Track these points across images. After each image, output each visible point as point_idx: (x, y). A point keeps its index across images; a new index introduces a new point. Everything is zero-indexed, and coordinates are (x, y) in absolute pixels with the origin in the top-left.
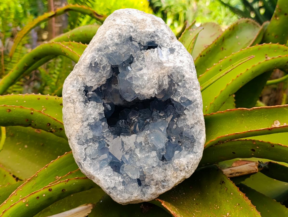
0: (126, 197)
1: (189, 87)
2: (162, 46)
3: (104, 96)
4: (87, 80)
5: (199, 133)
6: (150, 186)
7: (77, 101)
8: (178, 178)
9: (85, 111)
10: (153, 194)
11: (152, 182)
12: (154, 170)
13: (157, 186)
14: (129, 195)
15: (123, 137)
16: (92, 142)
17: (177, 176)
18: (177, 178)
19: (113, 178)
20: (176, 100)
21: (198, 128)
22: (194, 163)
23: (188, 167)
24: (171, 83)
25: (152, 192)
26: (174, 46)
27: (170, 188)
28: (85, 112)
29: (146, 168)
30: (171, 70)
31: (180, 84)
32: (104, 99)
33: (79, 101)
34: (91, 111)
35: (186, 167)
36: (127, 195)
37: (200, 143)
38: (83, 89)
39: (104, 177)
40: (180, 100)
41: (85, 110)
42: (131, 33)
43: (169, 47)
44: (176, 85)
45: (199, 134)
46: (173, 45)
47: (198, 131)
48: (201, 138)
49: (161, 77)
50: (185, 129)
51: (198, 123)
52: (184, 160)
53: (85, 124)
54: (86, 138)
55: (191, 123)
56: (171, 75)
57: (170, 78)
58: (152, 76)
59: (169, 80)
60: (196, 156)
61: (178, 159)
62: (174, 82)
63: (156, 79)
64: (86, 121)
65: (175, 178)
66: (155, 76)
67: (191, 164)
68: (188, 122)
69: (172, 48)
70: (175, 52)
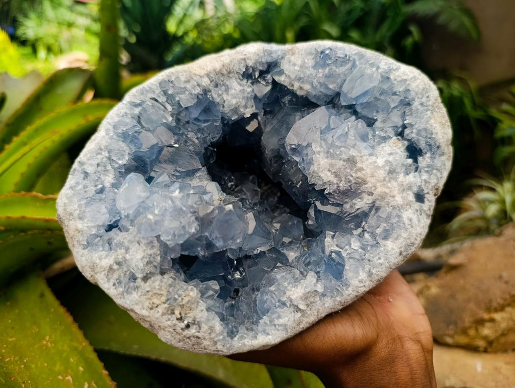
0: (71, 207)
1: (369, 261)
2: (420, 172)
3: (270, 112)
4: (293, 58)
5: (277, 327)
6: (111, 249)
8: (152, 311)
9: (231, 75)
10: (93, 267)
11: (123, 251)
12: (152, 242)
13: (115, 267)
14: (76, 213)
16: (173, 109)
17: (157, 307)
18: (151, 309)
19: (109, 167)
20: (326, 244)
21: (287, 319)
22: (203, 341)
23: (188, 326)
24: (360, 218)
25: (98, 261)
26: (428, 200)
27: (119, 301)
28: (229, 77)
29: (150, 217)
30: (388, 205)
31: (367, 235)
33: (246, 59)
34: (235, 89)
35: (186, 322)
36: (76, 206)
37: (256, 338)
39: (106, 147)
40: (333, 251)
41: (233, 74)
42: (419, 101)
43: (424, 189)
44: (360, 230)
45: (275, 325)
46: (429, 195)
47: (281, 321)
48: (268, 334)
49: (366, 186)
50: (272, 288)
51: (299, 315)
52: (202, 310)
53: (206, 82)
54: (178, 93)
55: (293, 297)
56: (378, 209)
57: (371, 209)
58: (361, 166)
59: (366, 209)
60: (221, 337)
61: (200, 295)
62: (364, 223)
63: (357, 178)
64: (212, 81)
65: (149, 303)
66: (364, 172)
67: (197, 334)
68: (293, 289)
69: (425, 194)
70: (420, 204)
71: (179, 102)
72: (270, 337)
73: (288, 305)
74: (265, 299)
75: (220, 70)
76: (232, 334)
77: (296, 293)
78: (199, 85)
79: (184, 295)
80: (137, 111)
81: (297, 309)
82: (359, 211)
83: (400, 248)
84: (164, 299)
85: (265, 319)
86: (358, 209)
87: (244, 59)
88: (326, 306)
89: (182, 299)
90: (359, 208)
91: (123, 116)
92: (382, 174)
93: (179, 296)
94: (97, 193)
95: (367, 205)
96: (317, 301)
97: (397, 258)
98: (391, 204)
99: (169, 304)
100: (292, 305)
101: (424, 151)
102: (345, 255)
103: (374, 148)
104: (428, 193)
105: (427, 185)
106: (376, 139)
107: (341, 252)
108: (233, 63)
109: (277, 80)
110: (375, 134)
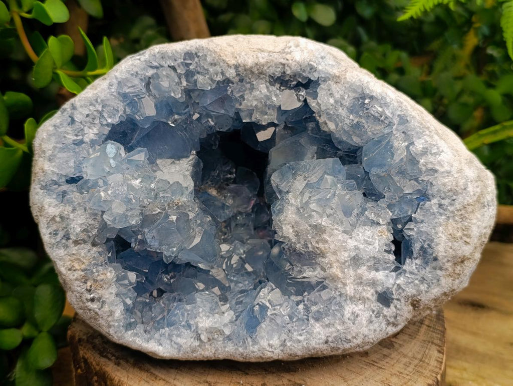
0: (47, 146)
1: (289, 331)
2: (400, 274)
3: (291, 128)
4: (334, 87)
5: (173, 343)
6: (62, 202)
7: (288, 60)
8: (69, 272)
9: (262, 76)
10: (41, 209)
11: (70, 209)
12: (96, 214)
13: (58, 219)
14: (49, 153)
15: (190, 161)
16: (187, 85)
17: (74, 270)
18: (70, 270)
19: (97, 121)
20: (261, 294)
21: (185, 341)
22: (101, 319)
23: (92, 300)
24: (303, 287)
25: (46, 206)
26: (396, 307)
27: (48, 249)
28: (259, 76)
29: (102, 194)
30: (336, 289)
31: (301, 307)
32: (286, 127)
33: (286, 65)
34: (261, 91)
35: (92, 296)
36: (51, 146)
37: (148, 342)
38: (314, 77)
39: (102, 101)
40: (261, 303)
41: (264, 76)
42: (439, 201)
43: (394, 293)
44: (299, 298)
45: (172, 341)
46: (399, 302)
47: (179, 340)
48: (161, 345)
49: (323, 260)
50: (188, 307)
51: (197, 343)
52: (112, 293)
53: (231, 73)
54: (198, 73)
55: (200, 325)
56: (324, 287)
57: (318, 283)
58: (327, 238)
59: (313, 281)
60: (117, 324)
61: (115, 279)
62: (306, 293)
63: (317, 248)
64: (238, 75)
65: (70, 265)
66: (326, 246)
67: (97, 310)
68: (204, 318)
69: (393, 299)
70: (381, 306)
71: (196, 81)
72: (161, 348)
73: (192, 330)
74: (176, 312)
75: (251, 68)
76: (129, 326)
77: (205, 322)
78: (223, 73)
79: (102, 272)
80: (150, 72)
81: (198, 338)
82: (305, 280)
83: (327, 337)
84: (83, 267)
85: (167, 330)
86: (304, 278)
87: (284, 65)
88: (227, 349)
89: (98, 275)
90: (307, 278)
91: (132, 75)
92: (344, 256)
93: (97, 271)
94: (74, 144)
95: (316, 279)
96: (220, 341)
97: (319, 344)
98: (339, 290)
99: (85, 274)
100: (196, 331)
101: (415, 255)
102: (269, 313)
103: (354, 226)
104: (398, 300)
105: (400, 291)
106: (362, 219)
107: (269, 308)
108: (269, 65)
109: (308, 101)
110: (362, 213)
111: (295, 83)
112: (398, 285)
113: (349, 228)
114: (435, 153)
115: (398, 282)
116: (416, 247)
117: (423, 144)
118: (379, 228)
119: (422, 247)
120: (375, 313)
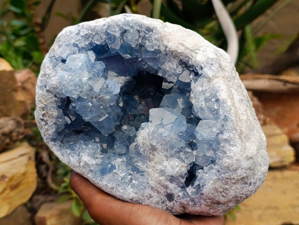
0: (62, 39)
1: (118, 185)
2: (182, 190)
3: (180, 90)
4: (206, 83)
5: (68, 158)
6: (53, 69)
7: (193, 57)
8: (39, 102)
9: (176, 58)
11: (54, 74)
13: (47, 76)
14: (61, 43)
15: (126, 79)
16: (141, 42)
18: (40, 101)
19: (90, 39)
20: (117, 160)
21: (74, 160)
22: (42, 130)
23: (43, 120)
24: (136, 169)
26: (174, 204)
31: (130, 177)
32: (178, 88)
34: (173, 65)
35: (43, 118)
37: (58, 151)
38: (200, 72)
39: (97, 31)
40: (113, 164)
41: (178, 58)
42: (219, 168)
43: (175, 197)
44: (132, 173)
46: (176, 203)
47: (71, 158)
48: (63, 156)
49: (149, 163)
50: (84, 147)
51: (78, 165)
52: (52, 122)
53: (162, 49)
54: (148, 40)
55: (83, 158)
56: (143, 175)
57: (142, 172)
58: (156, 154)
59: (141, 169)
60: (48, 136)
61: (56, 116)
62: (135, 173)
63: (149, 156)
64: (165, 51)
65: (41, 99)
66: (153, 157)
67: (43, 125)
68: (87, 156)
69: (174, 200)
70: (166, 199)
71: (145, 43)
72: (62, 157)
73: (79, 158)
74: (77, 146)
75: (173, 51)
76: (54, 140)
77: (86, 158)
78: (159, 46)
79: (52, 110)
81: (80, 162)
82: (138, 167)
83: (133, 198)
84: (45, 103)
85: (69, 151)
86: (138, 165)
87: (189, 58)
88: (88, 175)
89: (49, 111)
90: (139, 166)
91: (117, 25)
92: (159, 167)
93: (50, 109)
94: (73, 45)
95: (142, 169)
96: (87, 170)
97: (128, 198)
98: (148, 181)
99: (45, 107)
100: (80, 159)
101: (194, 186)
102: (114, 171)
103: (172, 156)
104: (176, 201)
105: (179, 198)
106: (178, 155)
107: (116, 168)
108: (182, 54)
109: (192, 82)
110: (179, 152)
111: (192, 69)
112: (179, 195)
113: (169, 155)
114: (231, 144)
115: (180, 194)
116: (197, 183)
117: (227, 136)
118: (183, 164)
119: (199, 185)
120: (162, 201)
